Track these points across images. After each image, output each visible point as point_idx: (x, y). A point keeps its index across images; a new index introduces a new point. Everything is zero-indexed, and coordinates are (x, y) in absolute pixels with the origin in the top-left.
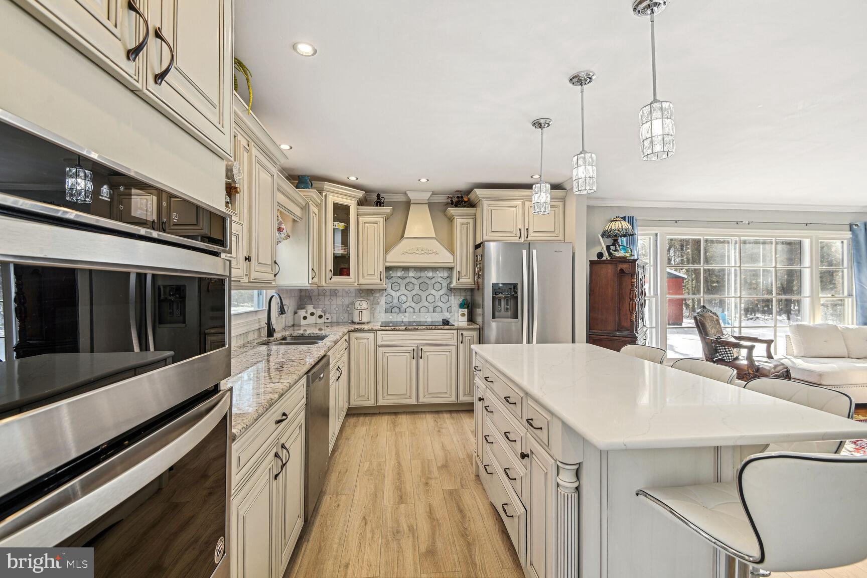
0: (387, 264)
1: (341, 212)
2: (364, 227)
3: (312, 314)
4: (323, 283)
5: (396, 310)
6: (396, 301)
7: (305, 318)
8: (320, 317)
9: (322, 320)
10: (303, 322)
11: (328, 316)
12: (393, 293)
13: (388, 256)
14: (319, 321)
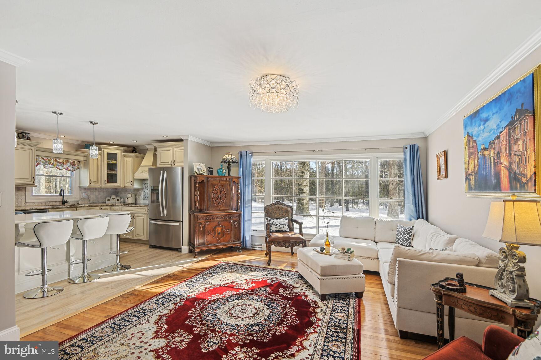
0: (134, 178)
1: (112, 156)
2: (127, 162)
3: (113, 199)
4: (102, 186)
5: (147, 198)
6: (147, 194)
7: (108, 200)
8: (118, 200)
9: (119, 201)
10: (107, 202)
11: (122, 200)
12: (146, 191)
13: (135, 175)
14: (117, 202)
